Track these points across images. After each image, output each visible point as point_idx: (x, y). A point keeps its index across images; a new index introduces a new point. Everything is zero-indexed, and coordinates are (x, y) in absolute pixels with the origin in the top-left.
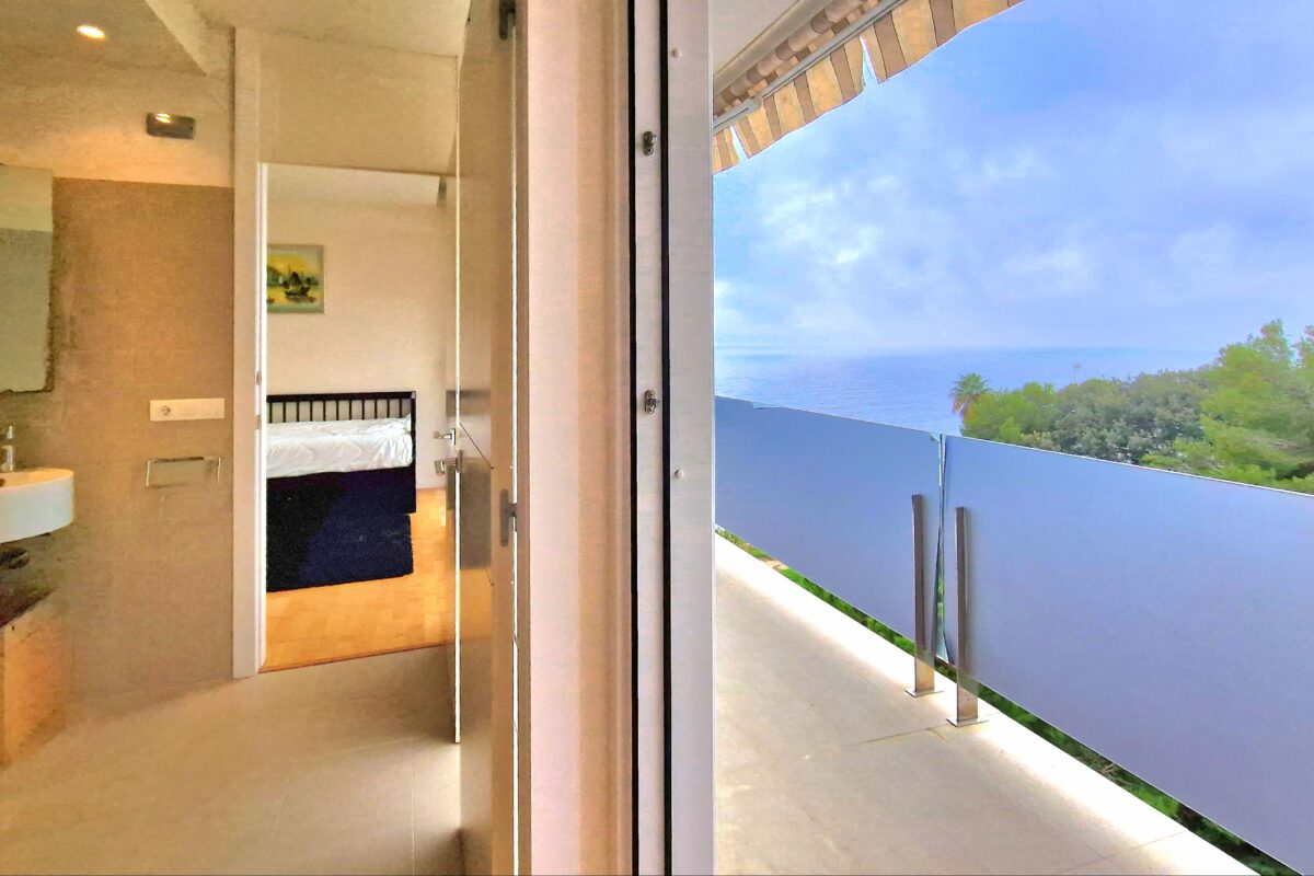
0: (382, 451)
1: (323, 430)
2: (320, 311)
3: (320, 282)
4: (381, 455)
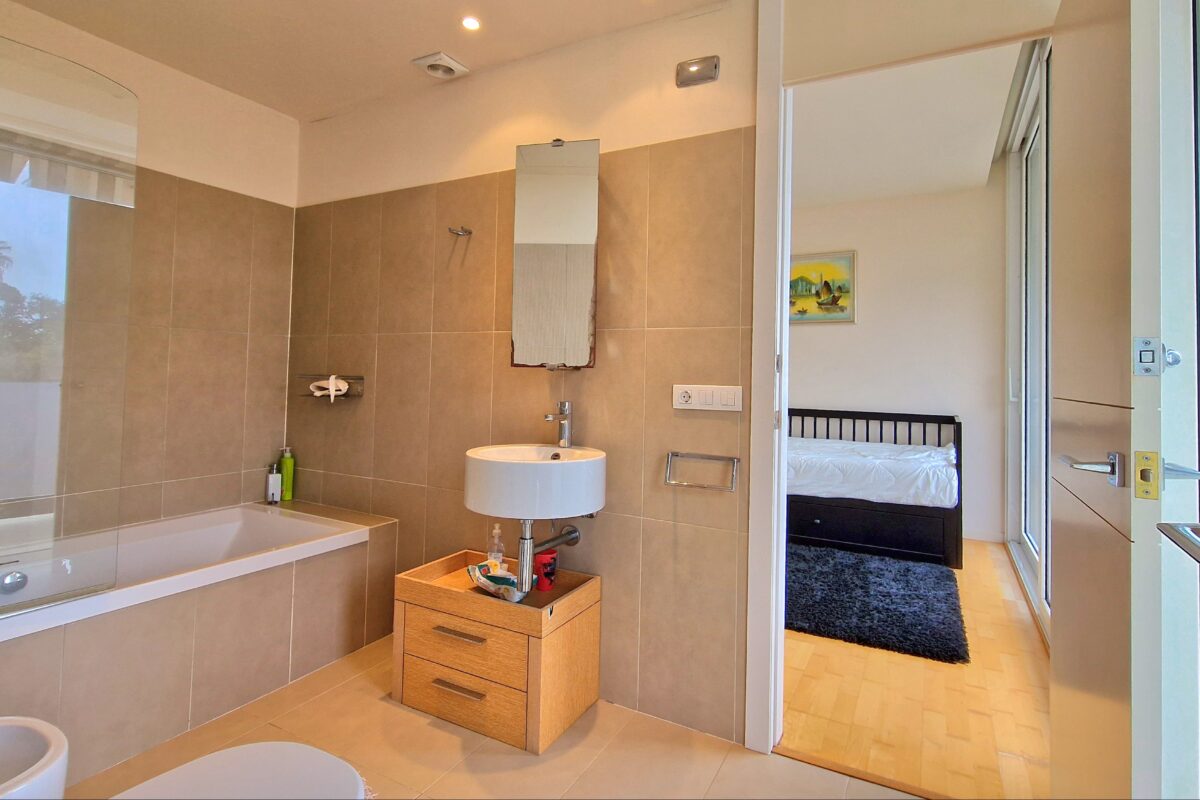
0: (920, 483)
1: (853, 450)
2: (851, 321)
3: (851, 290)
4: (918, 488)
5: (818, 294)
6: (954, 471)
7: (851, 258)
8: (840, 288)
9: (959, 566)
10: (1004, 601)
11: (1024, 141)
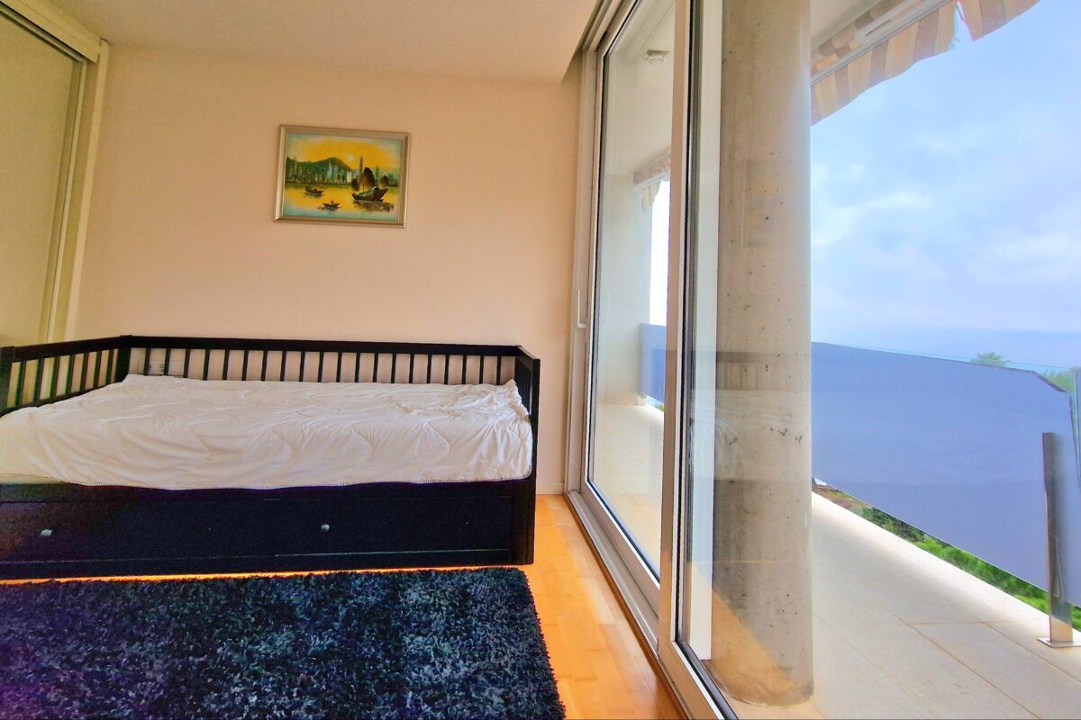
0: (483, 449)
1: (391, 398)
2: (399, 223)
3: (401, 184)
4: (481, 457)
5: (355, 184)
6: (527, 427)
7: (404, 143)
8: (385, 180)
9: (530, 561)
10: (601, 626)
11: (605, 36)
